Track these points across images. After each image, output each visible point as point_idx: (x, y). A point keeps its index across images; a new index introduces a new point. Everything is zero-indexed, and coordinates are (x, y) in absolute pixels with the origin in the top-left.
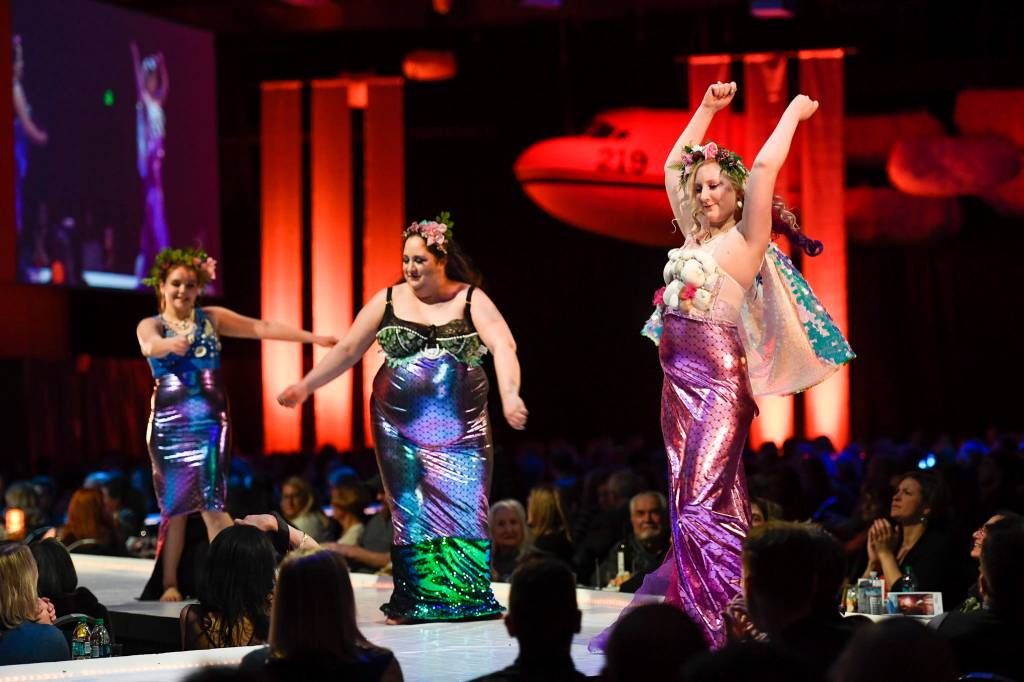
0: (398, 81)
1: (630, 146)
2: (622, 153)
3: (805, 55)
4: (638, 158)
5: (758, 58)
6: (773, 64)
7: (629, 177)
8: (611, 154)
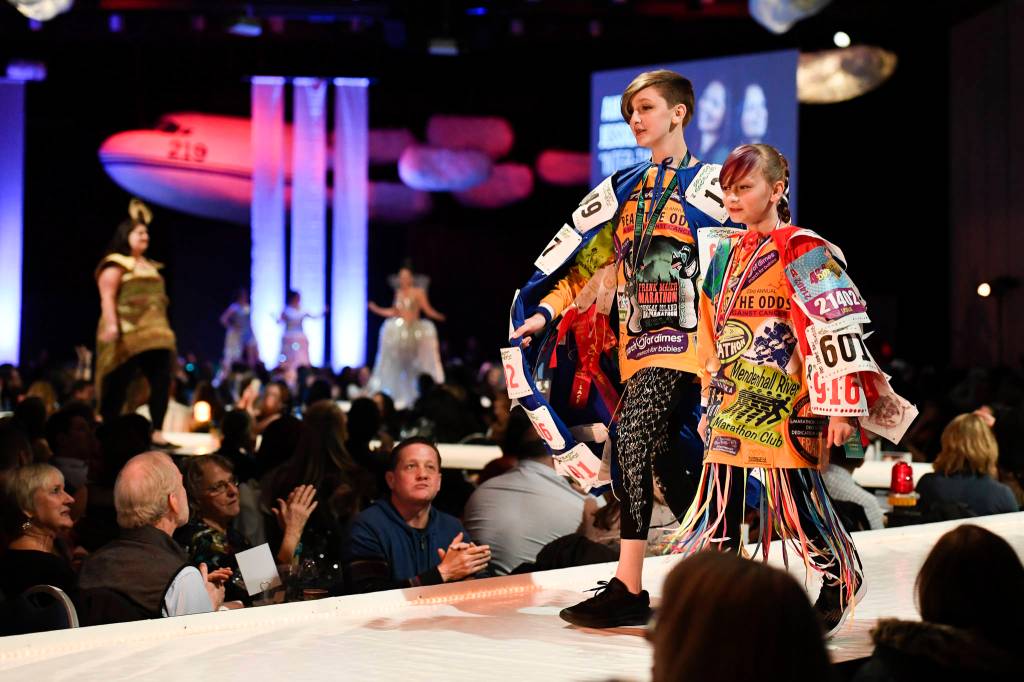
1: (193, 141)
2: (188, 145)
3: (339, 82)
5: (305, 81)
6: (316, 87)
7: (192, 163)
8: (178, 145)
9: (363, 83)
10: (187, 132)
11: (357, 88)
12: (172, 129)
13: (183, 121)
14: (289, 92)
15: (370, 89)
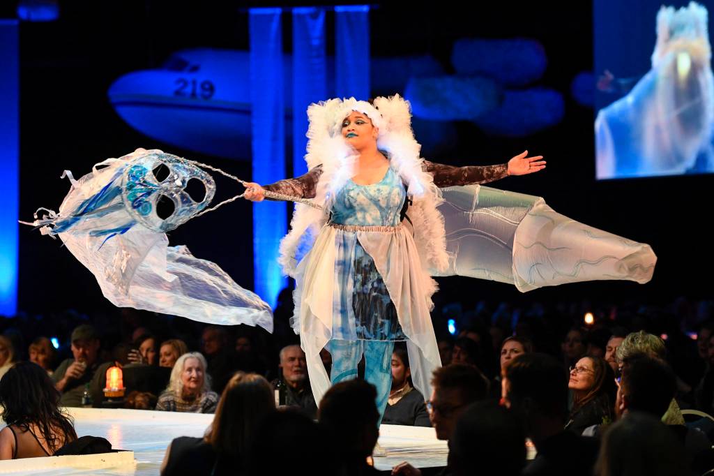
0: (15, 22)
1: (200, 77)
2: (194, 83)
3: (339, 9)
4: (207, 86)
5: (303, 11)
6: (314, 16)
7: (200, 101)
8: (186, 84)
9: (365, 9)
10: (195, 69)
11: (358, 14)
12: (180, 66)
13: (190, 58)
14: (287, 22)
15: (371, 14)
